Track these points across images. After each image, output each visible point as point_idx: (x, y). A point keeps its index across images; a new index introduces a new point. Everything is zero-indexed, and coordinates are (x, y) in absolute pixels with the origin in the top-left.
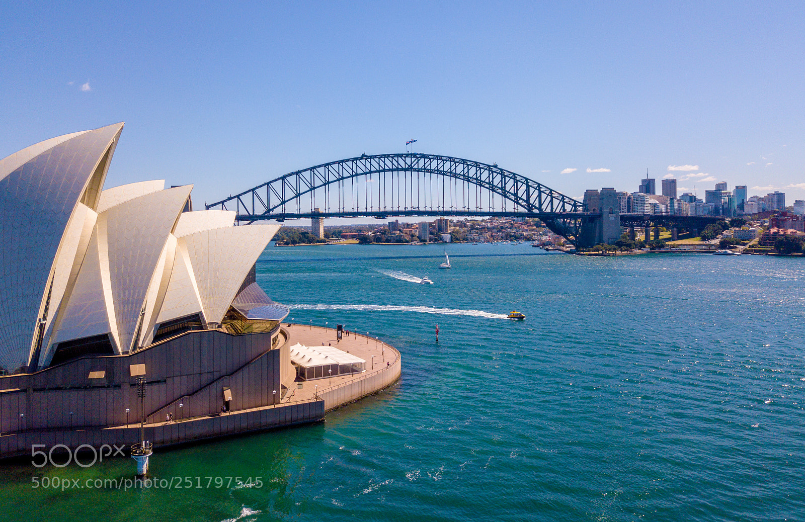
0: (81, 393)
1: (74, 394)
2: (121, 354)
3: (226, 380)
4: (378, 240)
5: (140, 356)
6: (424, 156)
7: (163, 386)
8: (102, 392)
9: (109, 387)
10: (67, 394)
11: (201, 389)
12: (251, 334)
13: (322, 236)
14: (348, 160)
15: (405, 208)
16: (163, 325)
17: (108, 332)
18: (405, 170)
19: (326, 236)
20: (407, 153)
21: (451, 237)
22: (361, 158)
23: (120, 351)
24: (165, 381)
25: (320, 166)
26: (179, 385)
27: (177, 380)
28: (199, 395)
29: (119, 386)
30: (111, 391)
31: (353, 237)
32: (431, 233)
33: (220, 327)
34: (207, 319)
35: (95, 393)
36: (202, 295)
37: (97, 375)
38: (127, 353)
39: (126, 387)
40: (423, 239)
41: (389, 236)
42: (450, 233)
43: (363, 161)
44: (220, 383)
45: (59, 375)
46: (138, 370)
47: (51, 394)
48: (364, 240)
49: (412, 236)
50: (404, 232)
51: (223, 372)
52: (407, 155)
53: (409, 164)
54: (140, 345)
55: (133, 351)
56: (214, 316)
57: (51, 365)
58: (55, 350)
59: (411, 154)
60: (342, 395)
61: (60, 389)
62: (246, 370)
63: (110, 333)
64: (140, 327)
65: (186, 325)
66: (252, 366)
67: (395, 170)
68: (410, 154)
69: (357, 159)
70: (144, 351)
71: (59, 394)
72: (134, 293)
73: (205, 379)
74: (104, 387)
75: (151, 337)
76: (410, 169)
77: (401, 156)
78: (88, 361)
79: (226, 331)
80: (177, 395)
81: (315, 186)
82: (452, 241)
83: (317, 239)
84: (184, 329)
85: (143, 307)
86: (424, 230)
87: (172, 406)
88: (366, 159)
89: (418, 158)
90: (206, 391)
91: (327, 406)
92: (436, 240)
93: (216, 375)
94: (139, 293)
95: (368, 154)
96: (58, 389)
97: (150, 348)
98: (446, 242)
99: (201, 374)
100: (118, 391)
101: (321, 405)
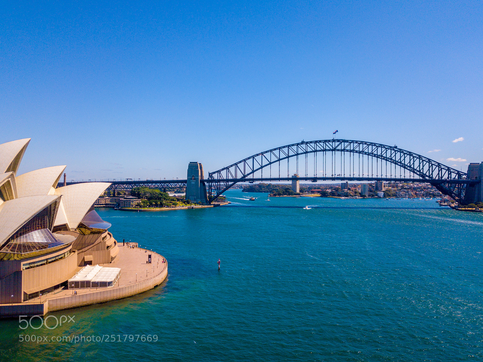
6: (344, 141)
12: (8, 260)
13: (298, 191)
19: (301, 191)
20: (333, 139)
21: (384, 194)
22: (301, 143)
31: (318, 192)
32: (371, 191)
40: (363, 195)
42: (384, 191)
48: (324, 194)
49: (356, 193)
50: (351, 189)
53: (334, 147)
67: (325, 150)
82: (385, 196)
86: (365, 189)
88: (304, 144)
92: (373, 196)
98: (380, 197)
101: (42, 306)
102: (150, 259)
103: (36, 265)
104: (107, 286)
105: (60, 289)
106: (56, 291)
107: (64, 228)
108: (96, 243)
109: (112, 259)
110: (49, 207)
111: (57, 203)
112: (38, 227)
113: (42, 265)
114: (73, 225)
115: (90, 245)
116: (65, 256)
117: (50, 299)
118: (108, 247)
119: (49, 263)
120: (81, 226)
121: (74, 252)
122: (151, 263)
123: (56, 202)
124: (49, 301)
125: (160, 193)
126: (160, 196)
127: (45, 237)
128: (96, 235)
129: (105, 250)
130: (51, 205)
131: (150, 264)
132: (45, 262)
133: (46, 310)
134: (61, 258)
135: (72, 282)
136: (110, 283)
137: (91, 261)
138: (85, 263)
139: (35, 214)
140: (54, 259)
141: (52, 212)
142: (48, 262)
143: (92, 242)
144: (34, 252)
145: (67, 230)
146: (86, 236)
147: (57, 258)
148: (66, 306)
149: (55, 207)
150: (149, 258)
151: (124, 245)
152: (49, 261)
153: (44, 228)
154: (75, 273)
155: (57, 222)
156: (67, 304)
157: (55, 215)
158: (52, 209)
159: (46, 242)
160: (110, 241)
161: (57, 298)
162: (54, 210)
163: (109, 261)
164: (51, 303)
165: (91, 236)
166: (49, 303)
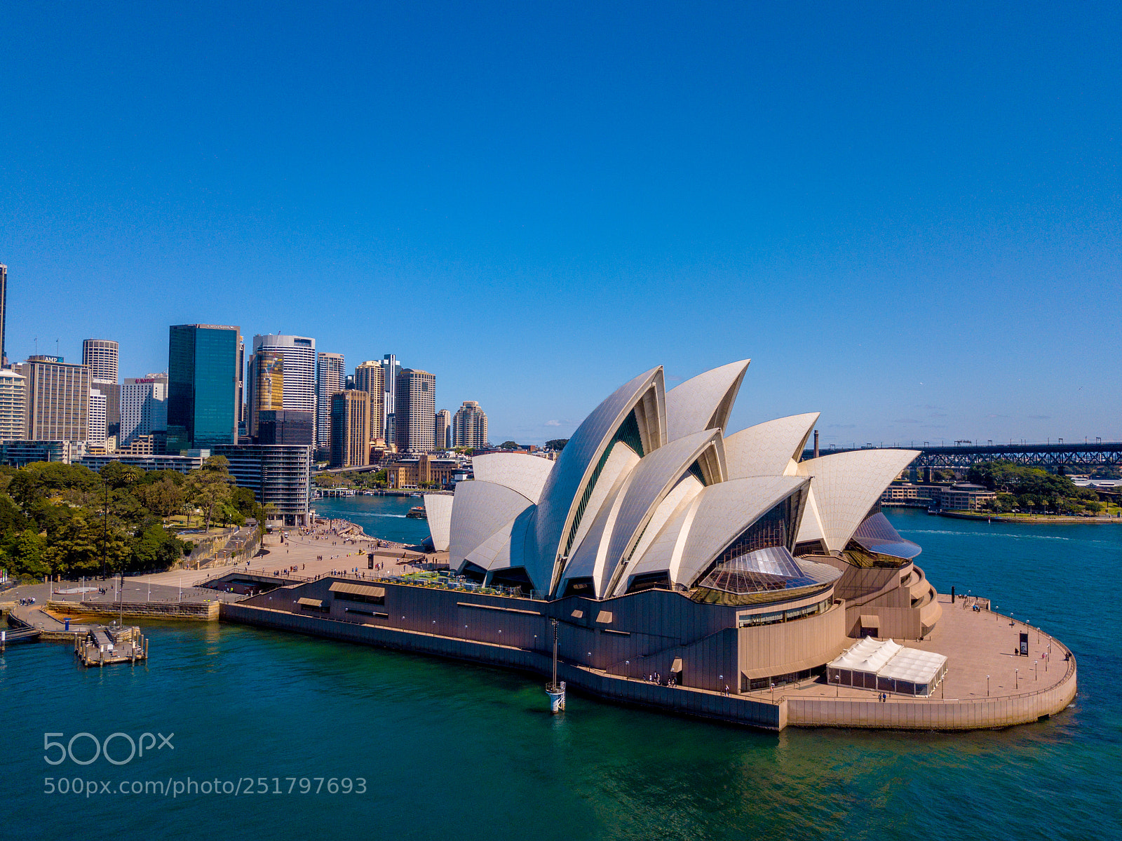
0: (572, 629)
1: (568, 628)
2: (598, 599)
5: (609, 604)
7: (627, 640)
8: (580, 632)
9: (587, 627)
11: (657, 652)
16: (640, 576)
17: (593, 575)
23: (598, 595)
27: (639, 636)
29: (593, 630)
30: (585, 632)
33: (685, 590)
34: (674, 578)
37: (578, 614)
38: (602, 598)
39: (598, 632)
45: (562, 606)
46: (605, 617)
51: (684, 641)
54: (614, 594)
55: (607, 598)
56: (683, 577)
57: (561, 598)
61: (561, 620)
63: (593, 578)
64: (621, 576)
66: (707, 642)
70: (617, 598)
72: (622, 540)
74: (581, 626)
75: (624, 587)
78: (574, 600)
79: (690, 596)
85: (623, 556)
94: (624, 542)
97: (624, 597)
99: (662, 637)
100: (589, 633)
101: (774, 710)
102: (1024, 644)
103: (763, 620)
104: (913, 694)
105: (811, 680)
106: (803, 683)
107: (815, 548)
108: (887, 588)
109: (926, 630)
110: (786, 502)
111: (802, 493)
112: (767, 542)
113: (774, 622)
114: (835, 544)
115: (873, 592)
116: (819, 610)
117: (791, 698)
118: (914, 601)
119: (790, 619)
120: (852, 546)
121: (839, 602)
122: (1027, 654)
123: (800, 491)
124: (788, 701)
125: (1048, 478)
126: (1048, 485)
127: (780, 565)
128: (887, 571)
129: (906, 606)
130: (790, 498)
131: (1024, 658)
132: (781, 617)
133: (783, 721)
134: (812, 613)
135: (837, 671)
136: (921, 688)
137: (876, 630)
138: (861, 632)
139: (760, 515)
140: (797, 613)
141: (793, 513)
142: (786, 618)
143: (876, 585)
144: (760, 594)
145: (823, 553)
146: (865, 571)
147: (804, 612)
148: (823, 721)
149: (798, 501)
150: (1021, 641)
151: (953, 601)
152: (789, 615)
153: (778, 545)
154: (841, 651)
155: (803, 535)
156: (824, 716)
157: (798, 519)
158: (793, 506)
159: (782, 575)
160: (919, 587)
161: (806, 699)
162: (797, 508)
163: (917, 635)
164: (793, 707)
165: (876, 571)
166: (789, 706)
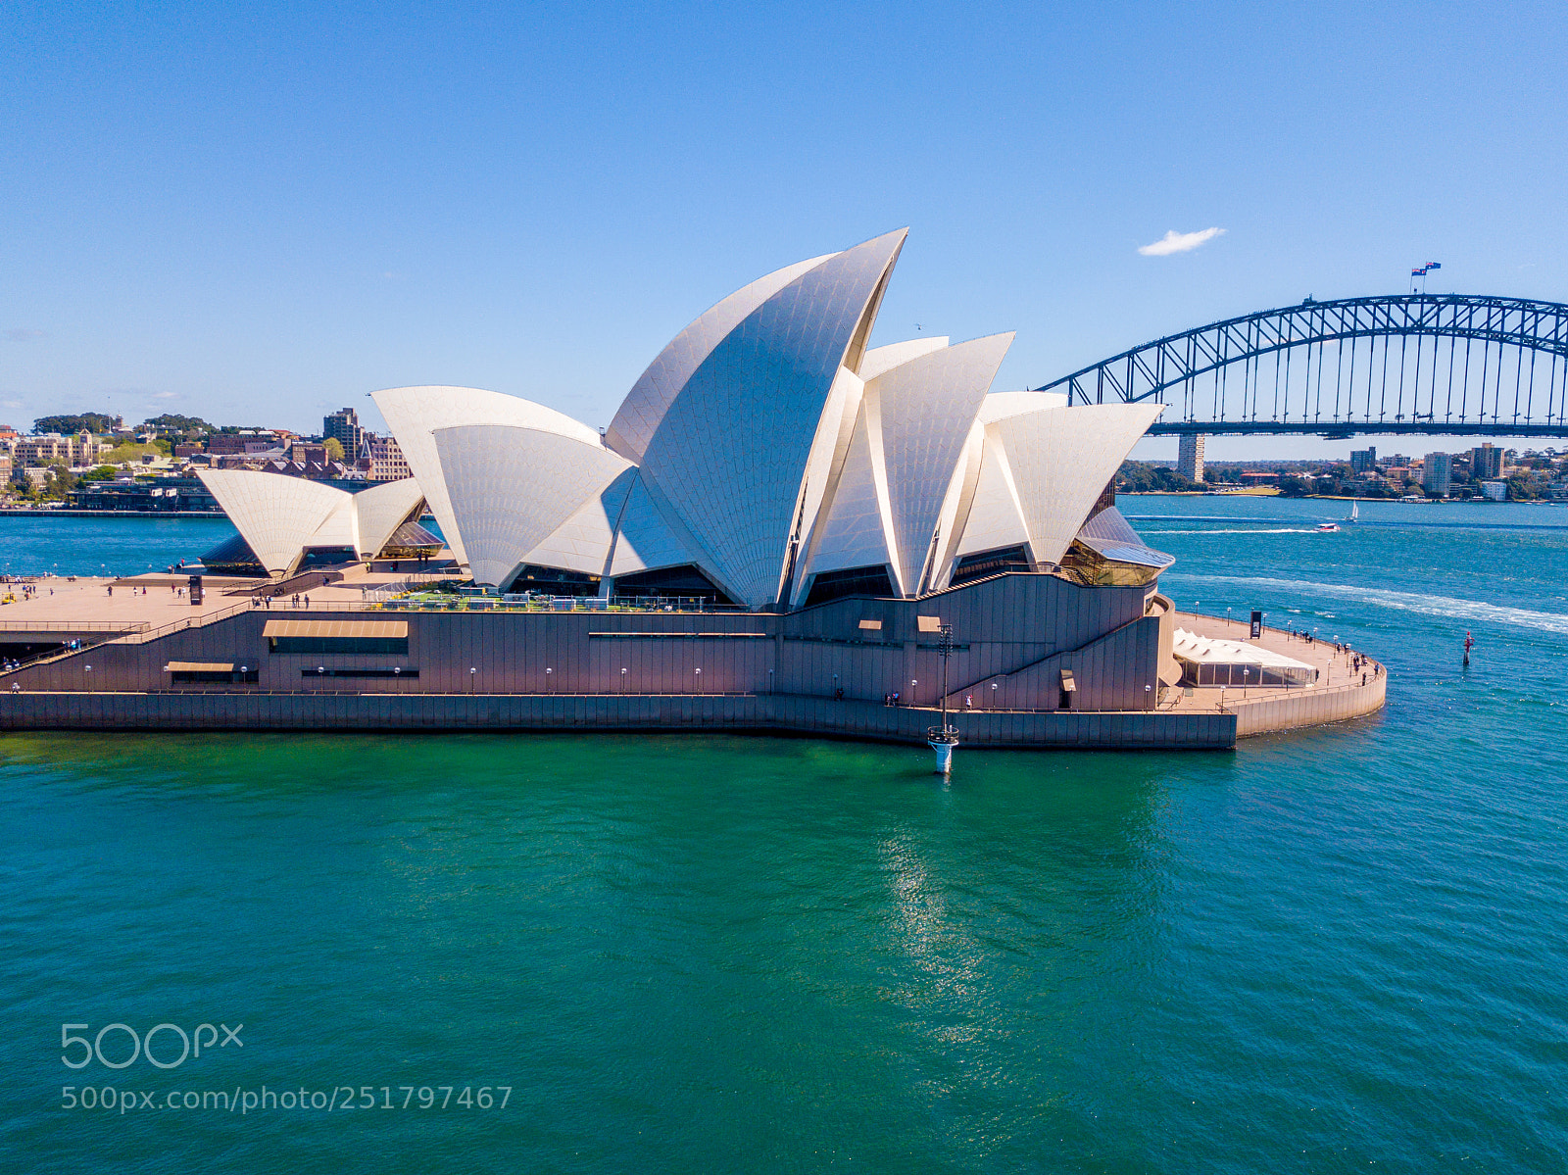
0: (848, 651)
1: (837, 649)
2: (904, 597)
3: (1066, 659)
4: (1324, 489)
5: (932, 603)
6: (1454, 300)
7: (964, 654)
8: (877, 652)
9: (885, 644)
10: (827, 648)
11: (1026, 666)
12: (1109, 586)
13: (1199, 478)
14: (1271, 313)
15: (1398, 417)
16: (967, 560)
17: (888, 562)
18: (1404, 331)
19: (1208, 476)
20: (1413, 293)
21: (1508, 488)
22: (1303, 308)
23: (903, 592)
24: (968, 647)
25: (1208, 328)
26: (990, 656)
27: (986, 647)
28: (1022, 676)
29: (898, 646)
30: (889, 652)
31: (1266, 481)
32: (1456, 478)
33: (1057, 570)
34: (1038, 555)
35: (867, 650)
36: (1028, 518)
37: (871, 625)
38: (913, 596)
39: (911, 649)
40: (1433, 490)
41: (1351, 483)
42: (1505, 481)
43: (1306, 315)
44: (1055, 662)
45: (818, 617)
46: (929, 624)
47: (808, 647)
48: (1291, 489)
49: (1408, 483)
50: (1387, 473)
51: (1061, 645)
52: (1413, 299)
53: (1416, 317)
54: (931, 588)
55: (921, 594)
56: (1048, 552)
57: (805, 606)
58: (812, 581)
59: (1423, 296)
60: (1269, 715)
61: (820, 640)
62: (1100, 646)
63: (890, 564)
64: (932, 560)
65: (1002, 564)
66: (1111, 640)
67: (1379, 332)
68: (1419, 296)
69: (1291, 310)
70: (939, 595)
71: (816, 646)
72: (924, 504)
73: (1032, 653)
74: (879, 644)
75: (947, 577)
76: (1419, 328)
77: (1396, 300)
78: (858, 603)
79: (1067, 578)
80: (986, 671)
81: (1197, 369)
82: (1508, 497)
83: (1188, 483)
84: (998, 569)
85: (936, 529)
86: (1439, 471)
87: (979, 688)
88: (1313, 311)
89: (1438, 304)
90: (1034, 671)
91: (1241, 727)
92: (1466, 495)
93: (1049, 649)
94: (931, 506)
95: (1319, 298)
96: (817, 639)
97: (947, 593)
98: (1493, 500)
99: (1024, 643)
100: (899, 653)
101: (1231, 720)
102: (1256, 624)
122: (1259, 636)
